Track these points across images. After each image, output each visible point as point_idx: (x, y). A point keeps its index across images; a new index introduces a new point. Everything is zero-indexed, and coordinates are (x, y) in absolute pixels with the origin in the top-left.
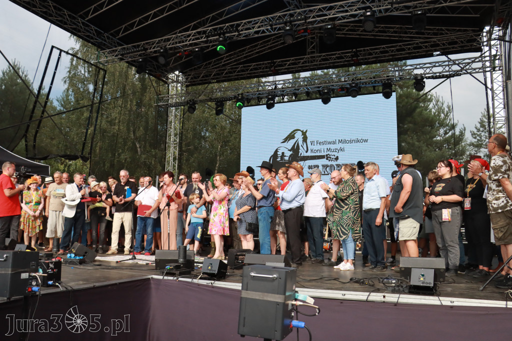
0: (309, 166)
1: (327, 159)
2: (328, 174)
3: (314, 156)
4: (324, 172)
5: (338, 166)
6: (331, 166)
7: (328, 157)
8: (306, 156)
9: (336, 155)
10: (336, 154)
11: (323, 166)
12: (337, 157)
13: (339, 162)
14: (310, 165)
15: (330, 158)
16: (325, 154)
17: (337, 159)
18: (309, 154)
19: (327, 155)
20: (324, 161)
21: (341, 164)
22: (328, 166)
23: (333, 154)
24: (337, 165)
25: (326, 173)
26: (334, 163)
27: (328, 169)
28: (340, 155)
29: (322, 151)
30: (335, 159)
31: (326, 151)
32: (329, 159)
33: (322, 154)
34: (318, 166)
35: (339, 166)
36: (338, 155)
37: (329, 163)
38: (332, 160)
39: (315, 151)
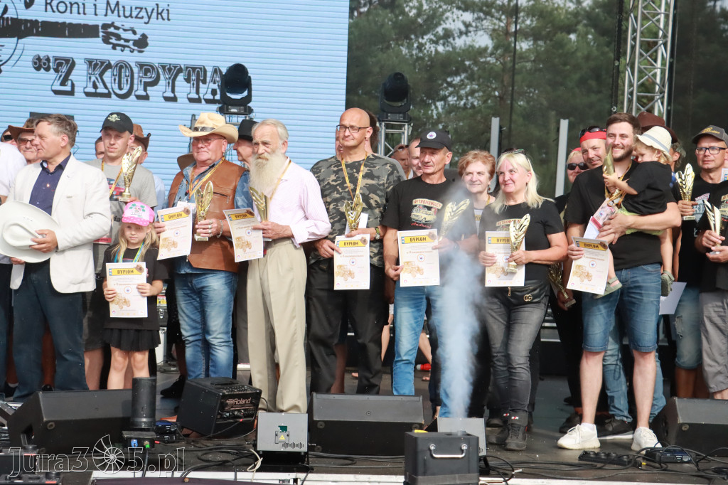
0: (39, 59)
1: (106, 41)
2: (108, 95)
3: (57, 23)
4: (95, 86)
5: (146, 68)
6: (122, 66)
7: (109, 34)
8: (26, 21)
9: (139, 32)
10: (141, 28)
11: (90, 62)
12: (144, 37)
13: (151, 55)
14: (42, 55)
15: (118, 37)
16: (99, 21)
17: (142, 43)
18: (37, 13)
19: (105, 26)
20: (95, 48)
21: (155, 61)
22: (109, 66)
23: (129, 23)
24: (141, 65)
25: (101, 90)
26: (132, 58)
27: (108, 76)
28: (153, 30)
29: (90, 10)
30: (136, 43)
31: (101, 11)
32: (113, 40)
33: (89, 20)
34: (71, 64)
35: (147, 71)
36: (146, 32)
37: (114, 56)
38: (124, 46)
39: (62, 8)
